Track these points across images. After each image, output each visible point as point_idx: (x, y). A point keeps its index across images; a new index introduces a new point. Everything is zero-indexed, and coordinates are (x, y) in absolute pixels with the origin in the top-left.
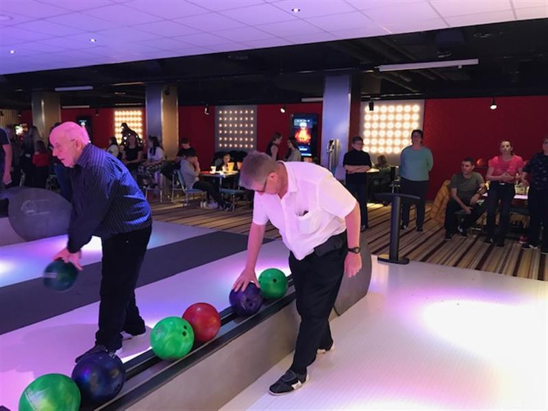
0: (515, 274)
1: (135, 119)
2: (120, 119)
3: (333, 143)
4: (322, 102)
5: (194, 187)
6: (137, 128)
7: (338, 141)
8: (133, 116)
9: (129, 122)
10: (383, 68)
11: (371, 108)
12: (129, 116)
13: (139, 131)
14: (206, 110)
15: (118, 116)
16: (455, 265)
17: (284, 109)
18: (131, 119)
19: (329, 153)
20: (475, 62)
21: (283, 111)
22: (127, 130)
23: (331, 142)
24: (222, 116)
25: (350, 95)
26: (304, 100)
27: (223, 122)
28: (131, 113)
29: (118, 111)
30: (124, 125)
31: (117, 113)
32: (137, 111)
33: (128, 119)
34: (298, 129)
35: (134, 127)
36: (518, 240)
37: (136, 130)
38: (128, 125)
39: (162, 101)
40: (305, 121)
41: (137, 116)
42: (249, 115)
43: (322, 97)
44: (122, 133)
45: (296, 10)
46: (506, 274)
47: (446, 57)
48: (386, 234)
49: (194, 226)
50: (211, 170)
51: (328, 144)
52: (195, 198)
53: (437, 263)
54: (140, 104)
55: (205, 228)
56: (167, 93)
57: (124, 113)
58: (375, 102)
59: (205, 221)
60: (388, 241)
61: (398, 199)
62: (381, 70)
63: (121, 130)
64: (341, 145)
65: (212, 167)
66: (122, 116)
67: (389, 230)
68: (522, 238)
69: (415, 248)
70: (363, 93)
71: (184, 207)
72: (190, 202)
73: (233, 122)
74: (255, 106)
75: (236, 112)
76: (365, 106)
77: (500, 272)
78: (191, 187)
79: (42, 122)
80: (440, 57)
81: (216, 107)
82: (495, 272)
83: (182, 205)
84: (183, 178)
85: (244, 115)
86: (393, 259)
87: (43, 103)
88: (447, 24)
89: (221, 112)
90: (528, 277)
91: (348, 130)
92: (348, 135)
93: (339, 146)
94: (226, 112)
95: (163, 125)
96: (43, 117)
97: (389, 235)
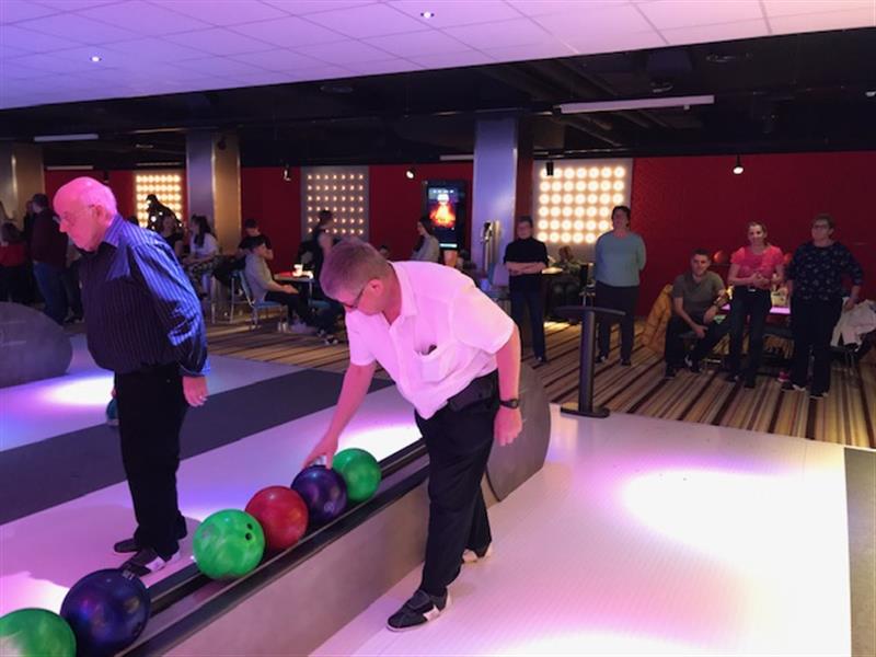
0: (771, 430)
1: (170, 188)
2: (145, 188)
3: (490, 228)
4: (472, 161)
5: (266, 299)
6: (173, 202)
7: (498, 223)
8: (167, 184)
9: (161, 193)
10: (567, 109)
11: (550, 172)
12: (160, 183)
13: (176, 207)
14: (286, 173)
15: (142, 184)
16: (681, 418)
17: (412, 172)
18: (164, 188)
19: (484, 243)
20: (708, 99)
21: (410, 175)
22: (155, 206)
23: (487, 225)
24: (313, 182)
25: (515, 151)
26: (443, 158)
27: (314, 193)
28: (164, 178)
29: (142, 175)
30: (152, 197)
31: (139, 179)
32: (173, 174)
33: (158, 188)
34: (435, 205)
35: (167, 202)
36: (777, 376)
37: (171, 207)
38: (159, 197)
39: (213, 158)
40: (446, 191)
41: (173, 183)
42: (356, 182)
43: (472, 153)
44: (148, 210)
45: (427, 15)
46: (757, 430)
47: (665, 92)
48: (574, 371)
49: (267, 361)
50: (295, 270)
51: (483, 229)
52: (270, 316)
53: (653, 415)
54: (176, 164)
55: (284, 365)
56: (221, 146)
57: (151, 178)
58: (555, 161)
59: (285, 353)
60: (577, 382)
61: (592, 315)
62: (563, 112)
63: (146, 206)
64: (503, 231)
65: (296, 266)
66: (148, 184)
67: (578, 364)
68: (782, 373)
69: (619, 392)
70: (536, 148)
71: (250, 331)
72: (260, 322)
73: (331, 193)
74: (366, 168)
75: (335, 177)
76: (541, 167)
77: (750, 428)
78: (263, 299)
79: (13, 194)
80: (655, 91)
81: (303, 169)
82: (741, 427)
83: (247, 328)
84: (248, 285)
85: (347, 182)
86: (584, 411)
87: (14, 161)
88: (665, 40)
89: (310, 177)
90: (791, 435)
91: (513, 206)
92: (513, 214)
93: (500, 233)
94: (318, 177)
95: (215, 197)
96: (15, 185)
97: (578, 372)
